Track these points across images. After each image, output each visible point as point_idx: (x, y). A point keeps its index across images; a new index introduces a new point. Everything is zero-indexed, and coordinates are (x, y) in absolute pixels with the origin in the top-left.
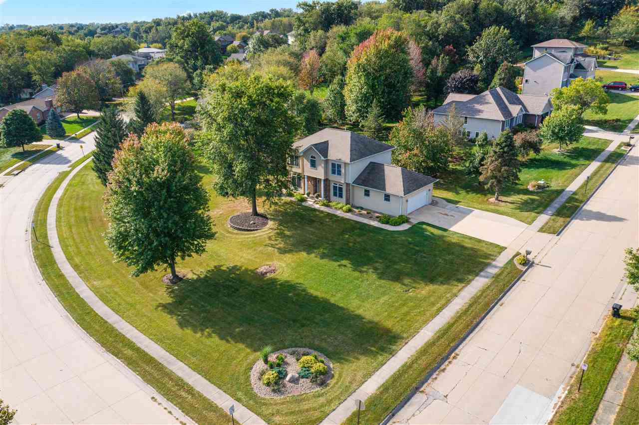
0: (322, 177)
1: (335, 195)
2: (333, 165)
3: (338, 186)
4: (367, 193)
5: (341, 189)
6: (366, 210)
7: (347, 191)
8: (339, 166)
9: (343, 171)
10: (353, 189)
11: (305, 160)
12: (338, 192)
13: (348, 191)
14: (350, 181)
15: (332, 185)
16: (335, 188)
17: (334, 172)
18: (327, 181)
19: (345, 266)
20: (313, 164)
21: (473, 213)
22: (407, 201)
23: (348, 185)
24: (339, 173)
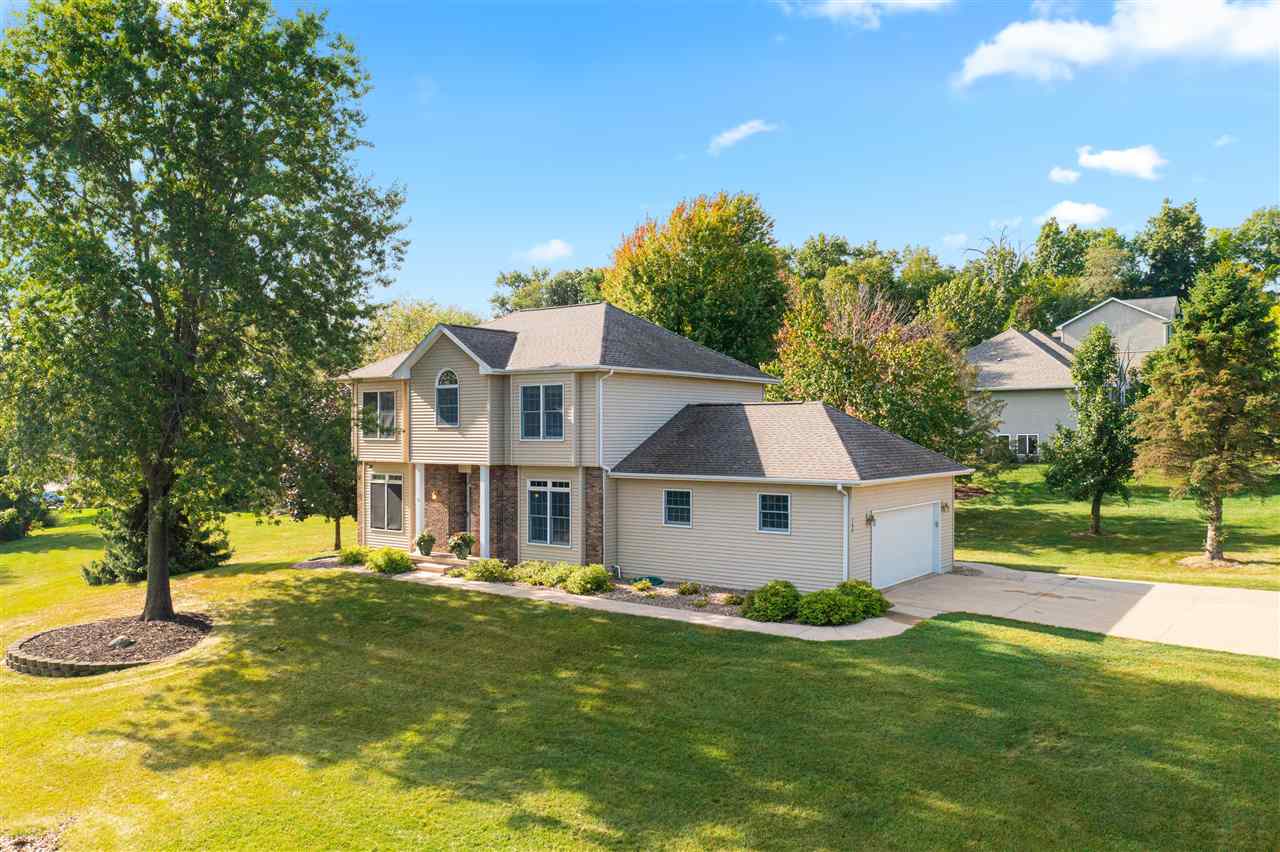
0: (484, 460)
1: (538, 534)
2: (530, 395)
3: (549, 489)
4: (678, 508)
5: (561, 502)
6: (671, 585)
7: (588, 507)
8: (555, 396)
9: (570, 415)
10: (616, 494)
11: (417, 399)
12: (550, 515)
13: (592, 506)
14: (603, 457)
15: (525, 488)
16: (538, 501)
17: (531, 430)
18: (502, 473)
19: (551, 823)
20: (448, 410)
21: (1152, 592)
22: (870, 520)
23: (592, 474)
24: (555, 427)
